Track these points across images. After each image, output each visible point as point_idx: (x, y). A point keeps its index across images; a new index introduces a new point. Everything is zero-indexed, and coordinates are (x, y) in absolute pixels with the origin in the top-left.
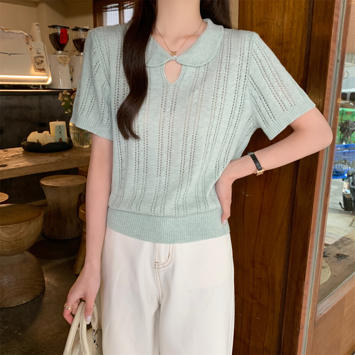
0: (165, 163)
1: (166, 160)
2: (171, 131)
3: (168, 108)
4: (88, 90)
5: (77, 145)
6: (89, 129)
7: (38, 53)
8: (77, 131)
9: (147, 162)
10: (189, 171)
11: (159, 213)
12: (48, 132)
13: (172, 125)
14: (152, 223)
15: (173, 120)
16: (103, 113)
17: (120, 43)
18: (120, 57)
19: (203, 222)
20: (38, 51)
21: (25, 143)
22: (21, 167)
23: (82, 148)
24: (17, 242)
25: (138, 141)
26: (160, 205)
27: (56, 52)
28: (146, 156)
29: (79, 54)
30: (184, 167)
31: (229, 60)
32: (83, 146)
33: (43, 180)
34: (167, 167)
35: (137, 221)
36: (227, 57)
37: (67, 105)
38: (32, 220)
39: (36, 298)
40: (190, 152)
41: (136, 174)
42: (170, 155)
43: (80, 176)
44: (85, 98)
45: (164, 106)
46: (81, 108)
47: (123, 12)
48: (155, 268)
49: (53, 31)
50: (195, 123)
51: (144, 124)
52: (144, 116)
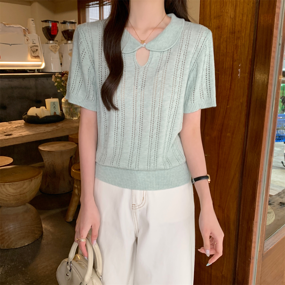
0: (138, 130)
1: (139, 127)
2: (142, 104)
3: (139, 85)
4: (76, 73)
5: (68, 117)
6: (78, 104)
7: (33, 43)
8: (68, 106)
9: (124, 128)
10: (156, 136)
11: (134, 168)
12: (45, 107)
13: (143, 99)
14: (130, 175)
15: (143, 95)
16: (89, 91)
17: (101, 35)
18: (101, 45)
19: (168, 176)
20: (33, 41)
21: (26, 117)
22: (23, 135)
23: (72, 119)
24: (21, 196)
25: (118, 112)
26: (135, 162)
27: (48, 42)
28: (123, 124)
29: (67, 42)
30: (152, 133)
31: (187, 48)
32: (73, 118)
33: (41, 146)
34: (139, 132)
35: (118, 173)
36: (186, 45)
37: (59, 85)
38: (33, 178)
39: (35, 241)
40: (157, 121)
41: (115, 137)
42: (142, 123)
43: (70, 142)
44: (75, 80)
45: (136, 84)
46: (72, 87)
47: (103, 8)
48: (133, 209)
49: (45, 25)
50: (160, 97)
51: (121, 99)
52: (121, 92)
